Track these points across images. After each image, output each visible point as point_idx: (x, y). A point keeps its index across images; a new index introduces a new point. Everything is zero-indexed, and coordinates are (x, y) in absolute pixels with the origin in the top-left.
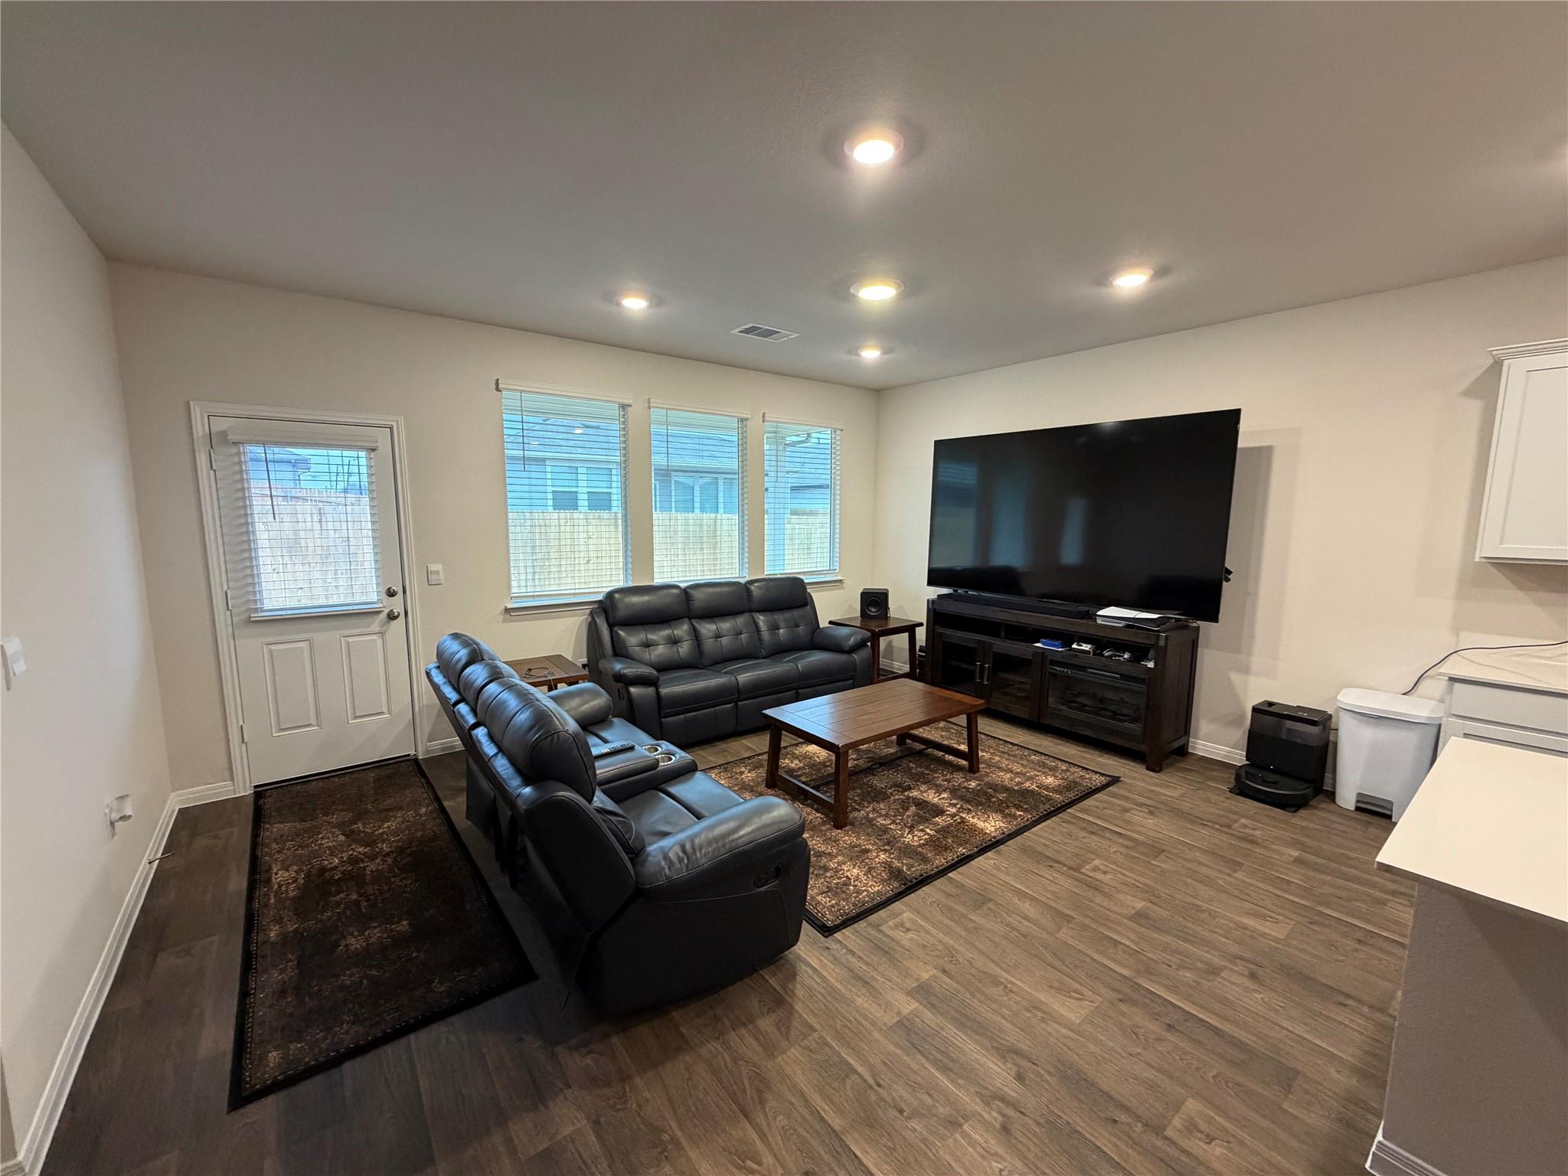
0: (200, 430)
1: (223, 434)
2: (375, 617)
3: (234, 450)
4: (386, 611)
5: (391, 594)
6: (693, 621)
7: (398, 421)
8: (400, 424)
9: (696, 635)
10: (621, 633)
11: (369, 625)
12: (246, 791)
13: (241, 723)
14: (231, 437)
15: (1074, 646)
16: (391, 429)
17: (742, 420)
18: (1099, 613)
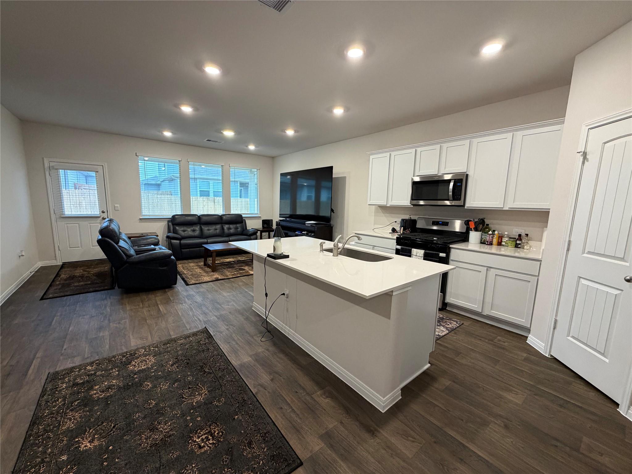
0: (46, 165)
1: (53, 167)
2: (98, 218)
3: (56, 171)
4: (102, 217)
5: (103, 212)
6: (201, 225)
7: (105, 164)
8: (106, 166)
9: (201, 230)
10: (177, 228)
11: (97, 221)
12: (60, 263)
13: (59, 245)
14: (55, 167)
15: (303, 232)
16: (103, 166)
17: (222, 166)
18: (306, 222)
